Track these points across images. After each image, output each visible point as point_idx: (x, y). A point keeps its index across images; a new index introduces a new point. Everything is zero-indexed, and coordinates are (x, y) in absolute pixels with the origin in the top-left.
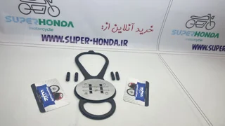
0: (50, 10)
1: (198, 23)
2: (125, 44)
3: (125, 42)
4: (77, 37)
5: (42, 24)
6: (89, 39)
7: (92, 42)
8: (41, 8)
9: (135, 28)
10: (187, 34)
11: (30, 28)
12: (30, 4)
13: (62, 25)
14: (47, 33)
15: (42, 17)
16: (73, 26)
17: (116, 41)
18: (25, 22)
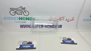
8: (20, 12)
11: (15, 22)
13: (30, 20)
14: (23, 24)
15: (21, 16)
18: (13, 19)
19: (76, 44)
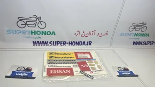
0: (40, 24)
1: (136, 28)
2: (90, 44)
3: (90, 43)
4: (58, 42)
5: (33, 34)
6: (66, 42)
7: (68, 44)
8: (33, 23)
9: (96, 34)
10: (130, 35)
12: (25, 21)
13: (47, 34)
16: (55, 34)
17: (84, 42)
18: (21, 33)
19: (137, 76)
